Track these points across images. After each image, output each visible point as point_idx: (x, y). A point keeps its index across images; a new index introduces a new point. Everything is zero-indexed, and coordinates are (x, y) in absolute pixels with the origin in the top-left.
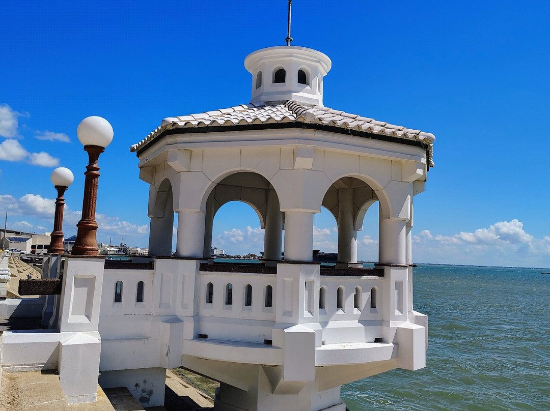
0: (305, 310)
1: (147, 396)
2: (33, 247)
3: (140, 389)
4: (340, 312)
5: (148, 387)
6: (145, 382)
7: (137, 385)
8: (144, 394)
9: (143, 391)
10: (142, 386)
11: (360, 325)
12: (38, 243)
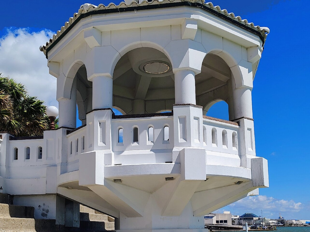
0: (100, 142)
1: (46, 213)
2: (217, 222)
3: (41, 209)
4: (136, 144)
5: (46, 208)
6: (44, 204)
7: (39, 206)
8: (44, 212)
9: (43, 210)
10: (42, 207)
11: (152, 152)
12: (220, 219)
